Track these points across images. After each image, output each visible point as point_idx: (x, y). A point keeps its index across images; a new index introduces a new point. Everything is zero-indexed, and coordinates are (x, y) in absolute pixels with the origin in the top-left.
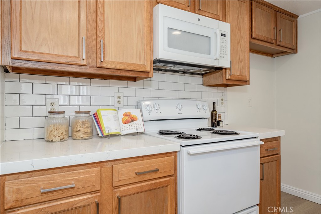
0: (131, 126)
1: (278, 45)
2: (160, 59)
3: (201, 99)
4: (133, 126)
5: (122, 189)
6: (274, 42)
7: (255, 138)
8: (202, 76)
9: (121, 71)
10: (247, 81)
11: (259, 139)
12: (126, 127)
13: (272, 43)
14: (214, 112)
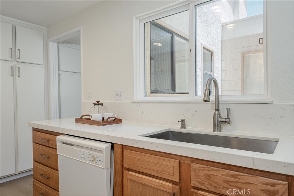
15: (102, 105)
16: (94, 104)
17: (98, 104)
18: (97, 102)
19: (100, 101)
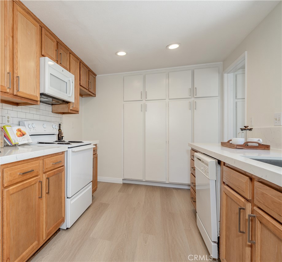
0: (23, 138)
1: (89, 91)
2: (46, 94)
3: (54, 122)
4: (25, 138)
5: (48, 173)
6: (88, 89)
7: (90, 144)
8: (51, 106)
9: (25, 99)
10: (78, 111)
11: (92, 145)
12: (20, 139)
13: (87, 89)
14: (60, 131)
15: (250, 129)
16: (240, 129)
17: (245, 128)
18: (245, 127)
19: (248, 126)
